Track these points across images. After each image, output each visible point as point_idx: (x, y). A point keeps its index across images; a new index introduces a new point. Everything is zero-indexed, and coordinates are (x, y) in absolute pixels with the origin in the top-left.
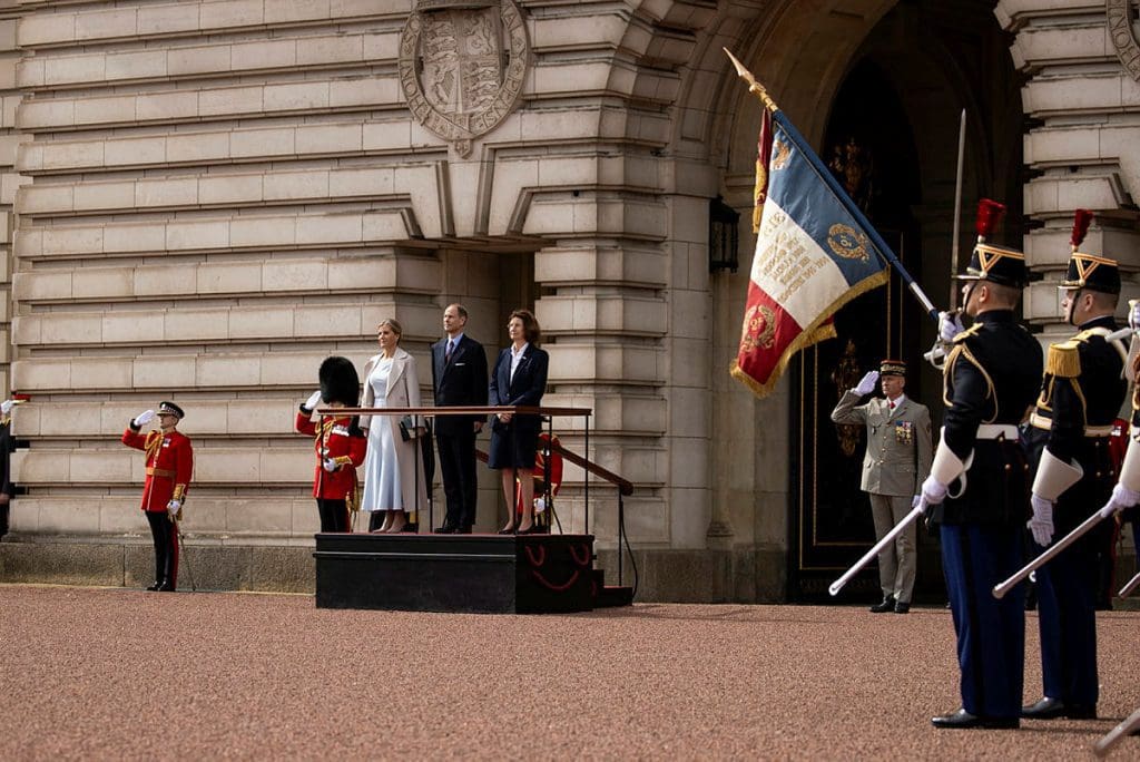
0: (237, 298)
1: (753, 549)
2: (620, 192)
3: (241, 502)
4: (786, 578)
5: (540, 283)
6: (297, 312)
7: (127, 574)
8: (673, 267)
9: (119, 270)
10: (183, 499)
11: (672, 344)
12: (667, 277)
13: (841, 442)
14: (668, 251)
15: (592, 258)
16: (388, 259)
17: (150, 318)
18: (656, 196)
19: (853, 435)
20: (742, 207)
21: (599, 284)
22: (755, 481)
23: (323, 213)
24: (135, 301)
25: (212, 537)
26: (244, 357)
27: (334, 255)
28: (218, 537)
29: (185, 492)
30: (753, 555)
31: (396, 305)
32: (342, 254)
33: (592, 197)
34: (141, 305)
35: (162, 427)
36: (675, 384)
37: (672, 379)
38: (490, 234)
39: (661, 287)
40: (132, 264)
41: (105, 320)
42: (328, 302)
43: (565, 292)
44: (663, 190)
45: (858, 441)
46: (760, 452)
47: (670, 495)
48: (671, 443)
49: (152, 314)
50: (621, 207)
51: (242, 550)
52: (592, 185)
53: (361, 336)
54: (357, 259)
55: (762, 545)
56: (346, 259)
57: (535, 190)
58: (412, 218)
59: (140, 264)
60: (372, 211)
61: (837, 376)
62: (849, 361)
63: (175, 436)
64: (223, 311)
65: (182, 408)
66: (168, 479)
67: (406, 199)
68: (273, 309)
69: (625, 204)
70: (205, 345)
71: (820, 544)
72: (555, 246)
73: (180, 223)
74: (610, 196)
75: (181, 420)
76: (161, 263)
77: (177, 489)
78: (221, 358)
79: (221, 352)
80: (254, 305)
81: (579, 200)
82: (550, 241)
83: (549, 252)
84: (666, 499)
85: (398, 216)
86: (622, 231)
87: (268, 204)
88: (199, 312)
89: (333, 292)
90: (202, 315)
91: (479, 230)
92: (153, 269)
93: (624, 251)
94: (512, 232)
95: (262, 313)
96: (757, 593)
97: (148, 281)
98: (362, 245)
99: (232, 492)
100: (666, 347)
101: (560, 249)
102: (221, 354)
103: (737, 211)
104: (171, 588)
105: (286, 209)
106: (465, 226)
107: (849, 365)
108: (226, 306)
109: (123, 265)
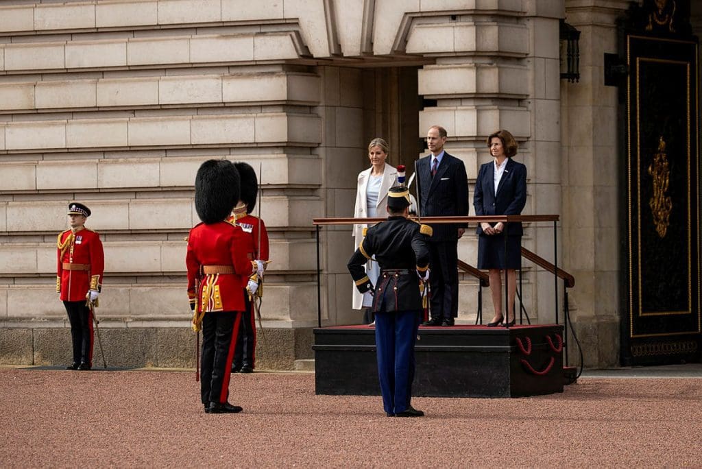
0: (133, 110)
1: (595, 321)
2: (493, 16)
3: (143, 289)
4: (619, 345)
5: (423, 96)
6: (193, 123)
7: (36, 354)
8: (535, 79)
9: (21, 86)
10: (100, 288)
11: (535, 147)
12: (529, 89)
13: (656, 226)
14: (530, 66)
15: (472, 73)
16: (279, 76)
17: (51, 127)
18: (518, 18)
19: (665, 219)
20: (580, 26)
21: (478, 97)
22: (595, 262)
23: (216, 35)
24: (35, 113)
25: (116, 320)
26: (143, 163)
27: (226, 71)
28: (123, 320)
29: (100, 282)
30: (596, 326)
31: (287, 115)
32: (233, 71)
33: (469, 21)
34: (42, 117)
35: (74, 226)
36: (538, 182)
37: (536, 177)
38: (375, 54)
39: (525, 97)
40: (33, 80)
41: (8, 130)
42: (221, 114)
43: (445, 103)
44: (525, 13)
45: (668, 224)
46: (599, 237)
47: (536, 277)
48: (536, 233)
49: (53, 125)
50: (496, 29)
51: (147, 331)
52: (471, 10)
53: (255, 143)
54: (250, 76)
55: (601, 317)
56: (239, 76)
57: (416, 15)
58: (299, 39)
59: (38, 80)
60: (263, 34)
61: (653, 170)
62: (661, 156)
63: (85, 233)
64: (123, 122)
65: (88, 207)
66: (85, 272)
67: (295, 22)
68: (169, 120)
69: (499, 27)
70: (104, 152)
71: (645, 315)
72: (435, 64)
73: (76, 44)
74: (484, 19)
75: (88, 218)
76: (59, 80)
77: (93, 279)
78: (121, 163)
79: (121, 158)
80: (152, 116)
81: (458, 24)
82: (431, 59)
83: (432, 69)
84: (532, 281)
85: (288, 38)
86: (497, 50)
87: (162, 27)
88: (99, 123)
89: (226, 105)
90: (103, 126)
91: (364, 50)
92: (52, 85)
93: (499, 68)
94: (395, 51)
95: (160, 124)
96: (599, 360)
97: (47, 96)
98: (254, 63)
99: (132, 281)
100: (530, 150)
101: (441, 66)
102: (121, 160)
103: (578, 29)
104: (87, 367)
105: (180, 32)
106: (352, 46)
107: (661, 160)
108: (125, 118)
109: (24, 81)
